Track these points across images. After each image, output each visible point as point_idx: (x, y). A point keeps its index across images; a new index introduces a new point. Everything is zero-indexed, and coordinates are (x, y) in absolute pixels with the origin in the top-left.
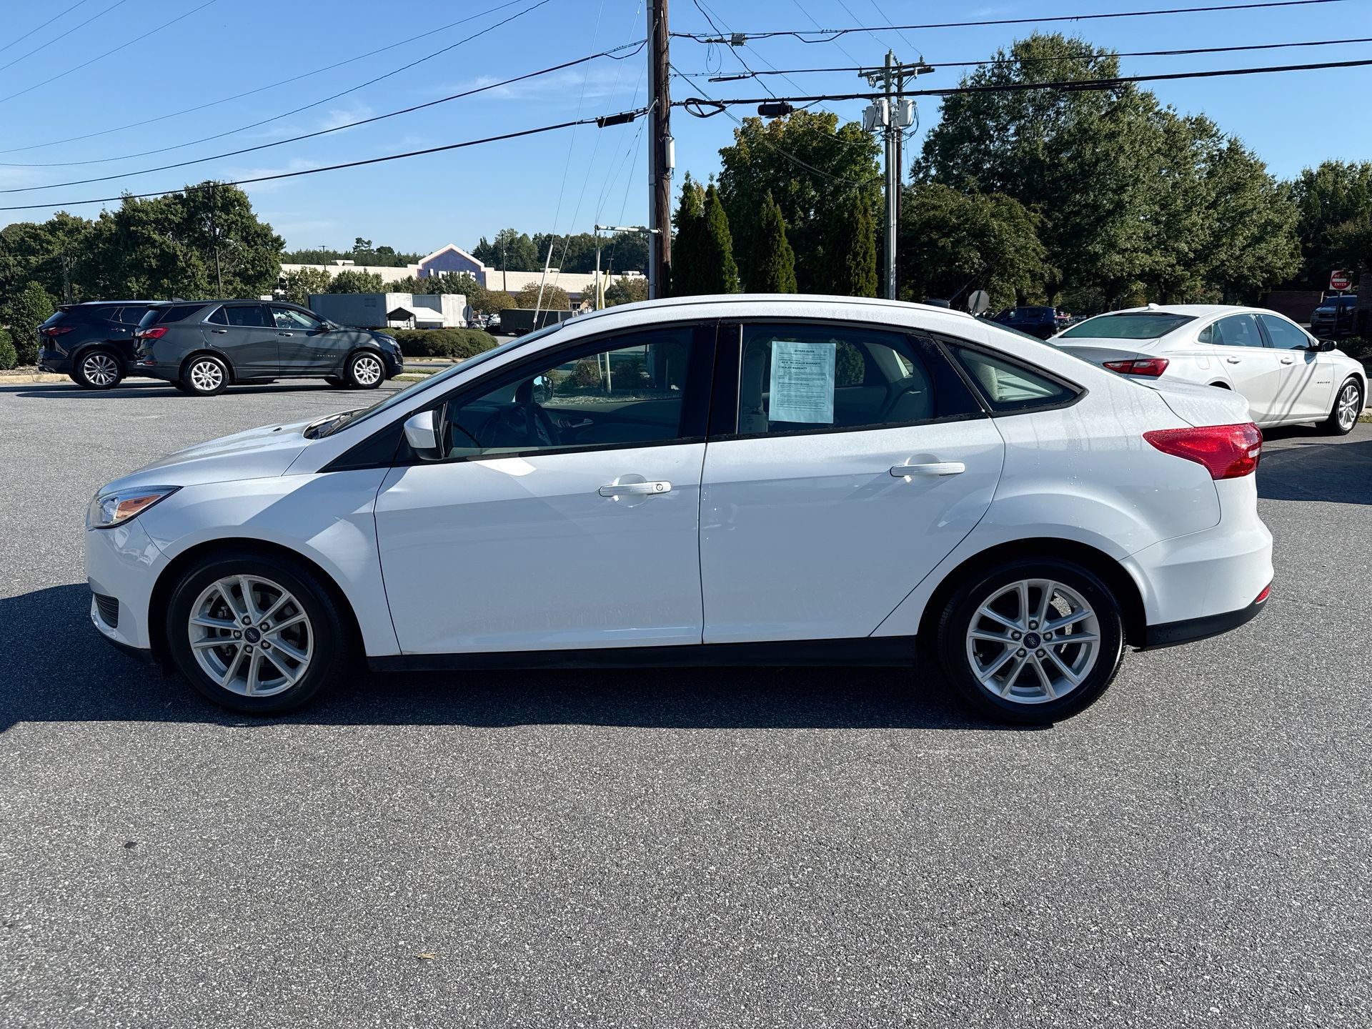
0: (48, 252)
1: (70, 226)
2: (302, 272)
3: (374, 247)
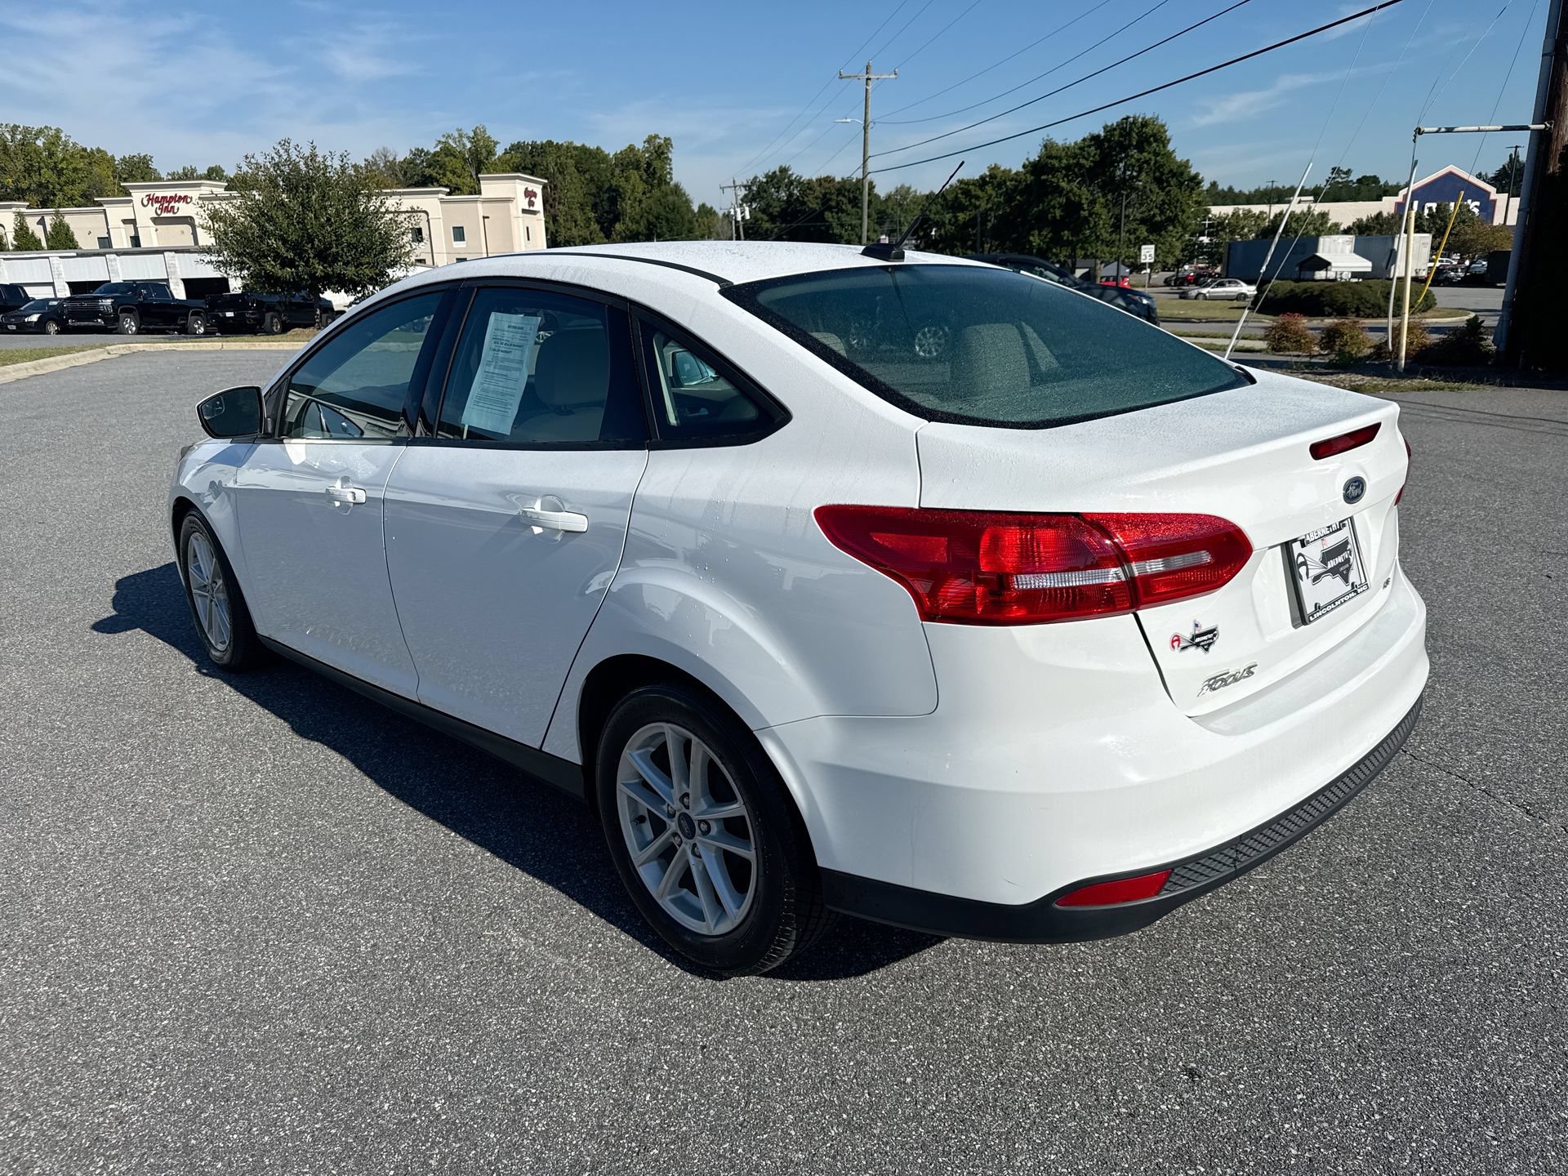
0: (977, 207)
1: (998, 179)
2: (1234, 214)
3: (1354, 177)
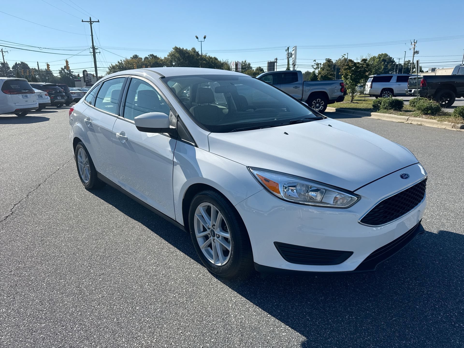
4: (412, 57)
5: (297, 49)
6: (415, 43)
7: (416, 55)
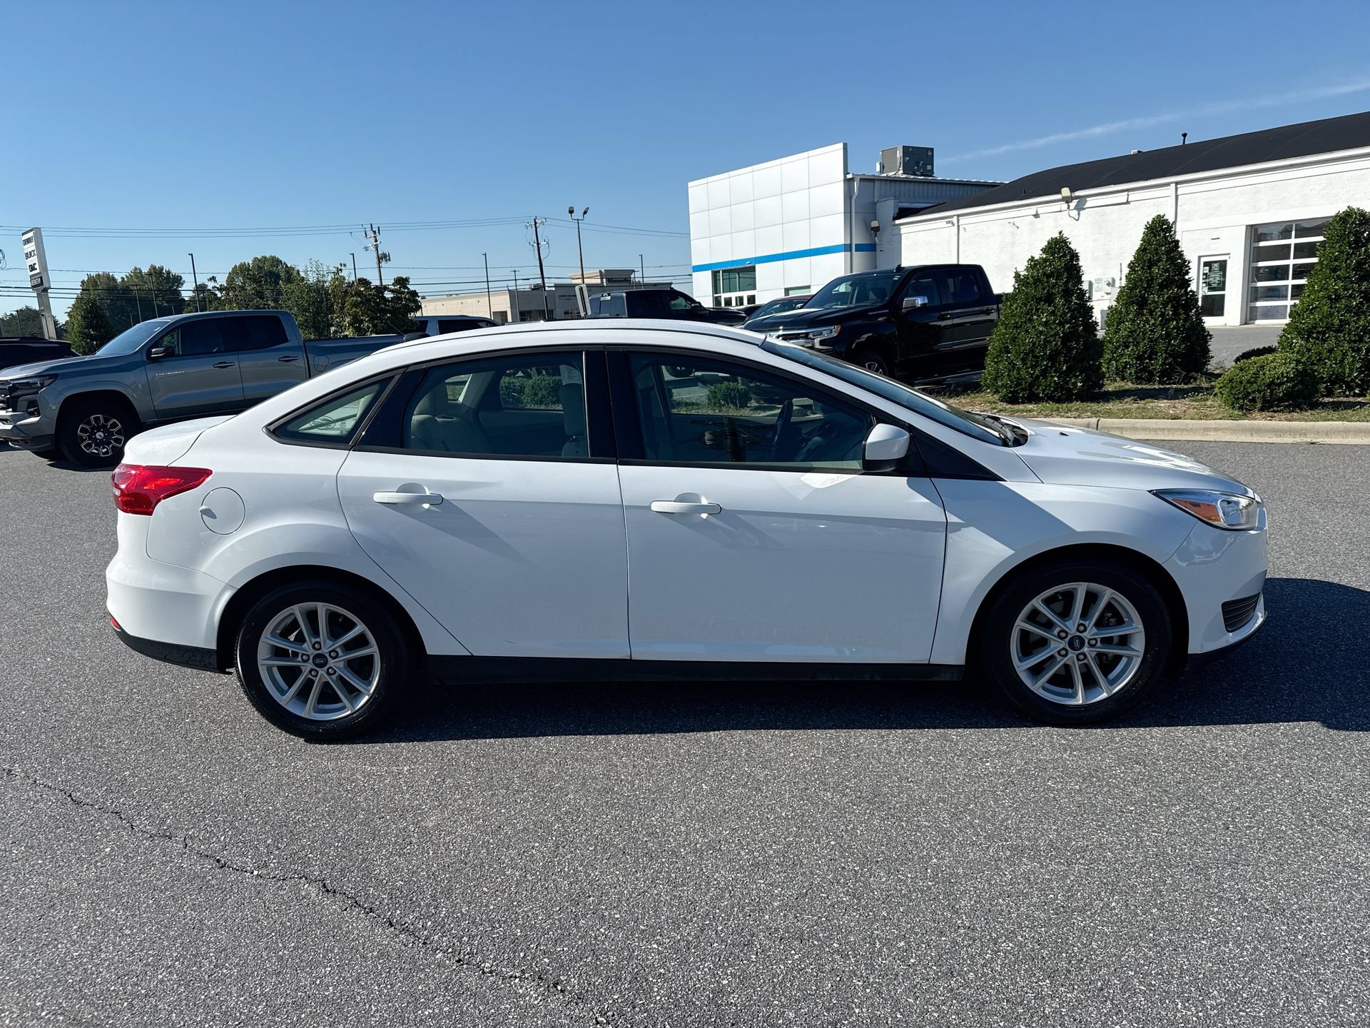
4: (377, 270)
5: (41, 236)
6: (375, 232)
7: (383, 264)
